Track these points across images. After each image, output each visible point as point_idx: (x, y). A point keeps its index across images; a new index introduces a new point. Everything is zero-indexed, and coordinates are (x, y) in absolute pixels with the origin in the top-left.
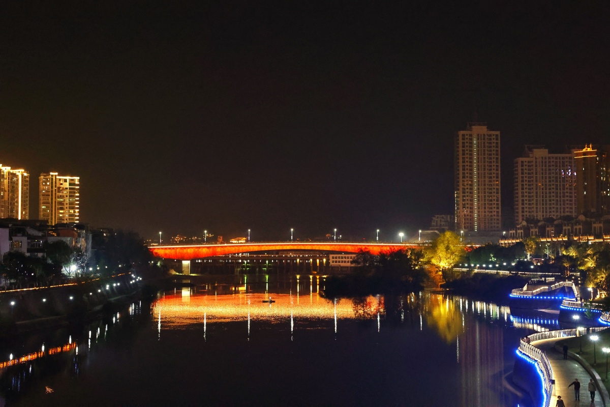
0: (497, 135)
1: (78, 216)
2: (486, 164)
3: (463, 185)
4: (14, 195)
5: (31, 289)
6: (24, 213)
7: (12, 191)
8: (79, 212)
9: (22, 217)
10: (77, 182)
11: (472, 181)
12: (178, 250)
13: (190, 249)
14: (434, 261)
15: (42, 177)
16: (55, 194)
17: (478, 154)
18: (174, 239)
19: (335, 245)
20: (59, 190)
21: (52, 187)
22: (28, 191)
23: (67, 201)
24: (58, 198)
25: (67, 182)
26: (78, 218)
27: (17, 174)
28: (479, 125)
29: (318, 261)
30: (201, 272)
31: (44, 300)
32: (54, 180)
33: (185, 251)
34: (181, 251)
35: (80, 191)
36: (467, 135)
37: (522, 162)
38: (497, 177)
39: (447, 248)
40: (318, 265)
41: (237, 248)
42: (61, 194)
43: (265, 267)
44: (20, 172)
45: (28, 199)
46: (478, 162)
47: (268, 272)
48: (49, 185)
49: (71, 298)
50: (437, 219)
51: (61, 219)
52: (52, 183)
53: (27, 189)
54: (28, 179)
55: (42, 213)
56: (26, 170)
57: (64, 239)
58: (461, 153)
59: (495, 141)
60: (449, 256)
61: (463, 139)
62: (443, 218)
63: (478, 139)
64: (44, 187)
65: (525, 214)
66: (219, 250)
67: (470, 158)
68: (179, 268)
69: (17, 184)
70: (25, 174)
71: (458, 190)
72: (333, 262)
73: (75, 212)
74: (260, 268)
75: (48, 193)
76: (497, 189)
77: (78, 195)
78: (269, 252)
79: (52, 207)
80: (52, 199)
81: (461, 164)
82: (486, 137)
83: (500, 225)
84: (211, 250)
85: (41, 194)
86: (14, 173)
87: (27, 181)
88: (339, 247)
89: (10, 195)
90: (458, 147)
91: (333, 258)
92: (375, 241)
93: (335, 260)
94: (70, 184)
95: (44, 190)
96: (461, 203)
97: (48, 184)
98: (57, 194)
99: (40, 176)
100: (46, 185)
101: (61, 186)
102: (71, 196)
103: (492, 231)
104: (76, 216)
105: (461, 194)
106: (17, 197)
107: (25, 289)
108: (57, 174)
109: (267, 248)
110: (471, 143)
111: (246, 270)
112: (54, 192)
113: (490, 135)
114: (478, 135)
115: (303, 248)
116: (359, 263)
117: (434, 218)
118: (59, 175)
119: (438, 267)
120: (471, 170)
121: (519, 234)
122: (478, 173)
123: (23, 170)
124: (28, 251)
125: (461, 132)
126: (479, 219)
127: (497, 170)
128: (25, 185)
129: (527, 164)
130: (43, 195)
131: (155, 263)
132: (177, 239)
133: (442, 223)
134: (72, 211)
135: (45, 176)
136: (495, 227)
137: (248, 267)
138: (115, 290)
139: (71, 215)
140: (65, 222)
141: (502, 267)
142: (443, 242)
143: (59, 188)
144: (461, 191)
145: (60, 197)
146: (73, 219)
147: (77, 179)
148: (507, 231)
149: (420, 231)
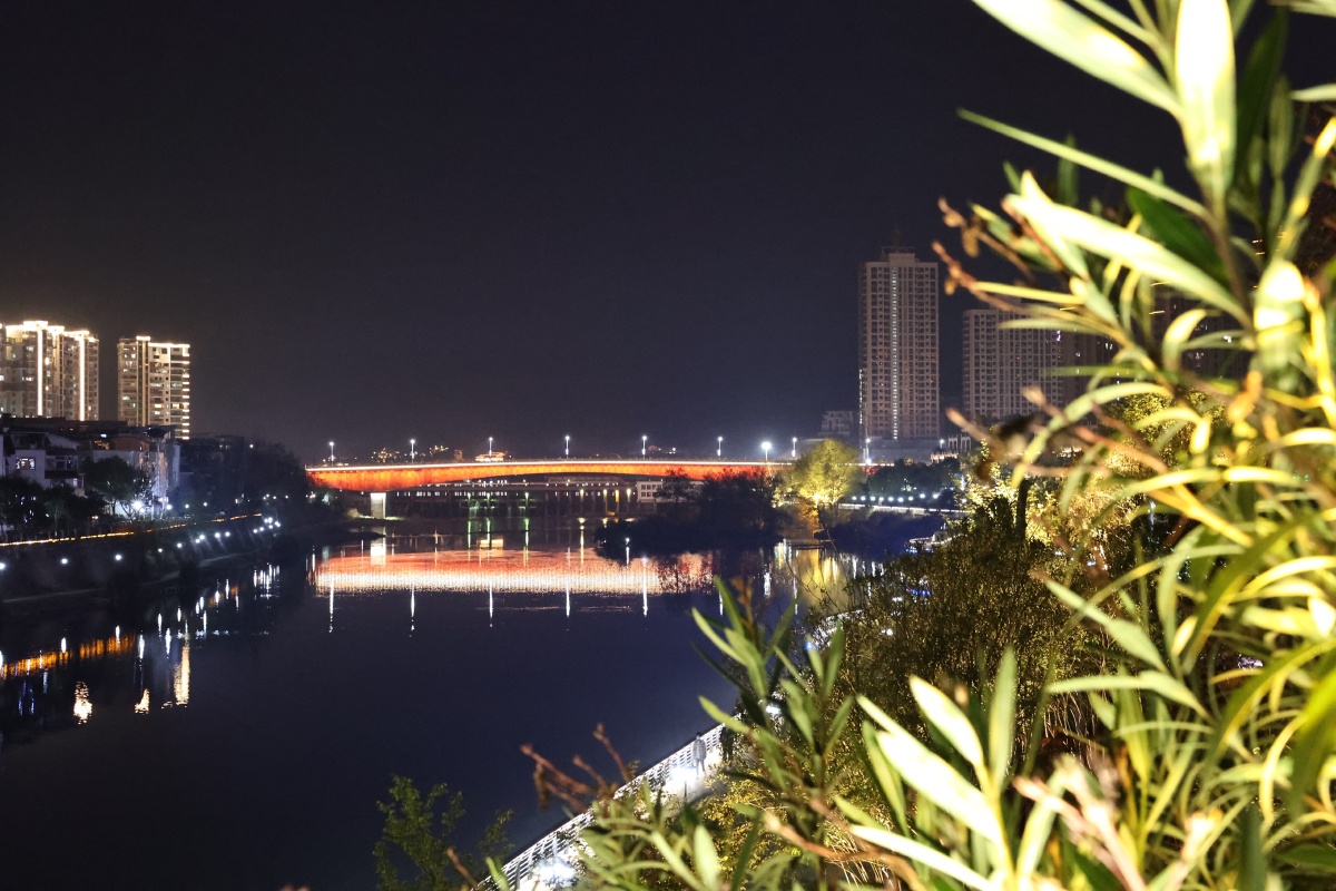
0: (933, 270)
1: (189, 414)
2: (914, 320)
3: (874, 358)
4: (71, 377)
5: (42, 542)
6: (90, 408)
7: (66, 369)
8: (189, 407)
9: (86, 415)
10: (185, 354)
11: (889, 351)
12: (363, 475)
13: (384, 473)
14: (803, 492)
15: (122, 344)
16: (147, 374)
17: (900, 303)
18: (377, 455)
19: (644, 465)
20: (153, 367)
21: (140, 363)
22: (97, 369)
23: (168, 387)
24: (152, 381)
25: (167, 353)
26: (188, 417)
27: (76, 339)
28: (902, 251)
29: (617, 493)
30: (409, 514)
31: (64, 561)
32: (144, 351)
33: (375, 476)
34: (369, 476)
35: (191, 369)
36: (880, 269)
37: (976, 317)
38: (933, 344)
39: (827, 469)
40: (617, 500)
41: (468, 471)
42: (157, 375)
43: (523, 504)
44: (82, 336)
45: (97, 384)
46: (900, 317)
47: (529, 513)
48: (135, 359)
49: (118, 557)
50: (832, 419)
51: (157, 418)
52: (140, 355)
53: (95, 366)
54: (96, 348)
55: (122, 409)
56: (93, 332)
57: (121, 454)
58: (869, 301)
59: (930, 280)
60: (830, 482)
61: (874, 276)
62: (840, 415)
63: (900, 276)
64: (127, 363)
65: (981, 409)
66: (436, 474)
67: (886, 311)
68: (366, 507)
69: (77, 357)
70: (92, 340)
71: (865, 366)
72: (643, 494)
73: (181, 407)
74: (515, 506)
75: (132, 374)
76: (933, 365)
77: (186, 376)
78: (530, 477)
79: (141, 398)
80: (140, 384)
81: (869, 321)
82: (914, 273)
83: (937, 428)
84: (422, 473)
85: (120, 375)
86: (71, 336)
87: (95, 352)
88: (650, 468)
89: (64, 376)
90: (865, 291)
91: (643, 487)
92: (715, 457)
93: (646, 491)
94: (173, 357)
95: (126, 367)
96: (869, 389)
97: (133, 356)
98: (150, 375)
99: (118, 342)
100: (130, 358)
101: (157, 360)
102: (173, 379)
103: (923, 438)
104: (184, 414)
105: (870, 375)
106: (78, 381)
107: (30, 542)
108: (148, 338)
109: (522, 471)
110: (888, 284)
111: (489, 510)
112: (144, 371)
113: (922, 270)
114: (900, 269)
115: (586, 470)
116: (669, 496)
117: (825, 417)
118: (151, 341)
119: (810, 502)
120: (888, 331)
121: (964, 443)
122: (900, 337)
123: (87, 332)
124: (48, 474)
125: (870, 265)
126: (900, 418)
127: (933, 331)
128: (91, 359)
129: (985, 319)
130: (125, 377)
131: (320, 497)
132: (383, 455)
133: (840, 425)
134: (176, 405)
135: (127, 343)
136: (928, 432)
137: (492, 504)
138: (222, 545)
139: (175, 413)
140: (166, 423)
141: (917, 503)
142: (819, 458)
143: (153, 364)
144: (870, 368)
145: (156, 380)
146: (178, 420)
147: (185, 348)
148: (946, 438)
149: (795, 440)
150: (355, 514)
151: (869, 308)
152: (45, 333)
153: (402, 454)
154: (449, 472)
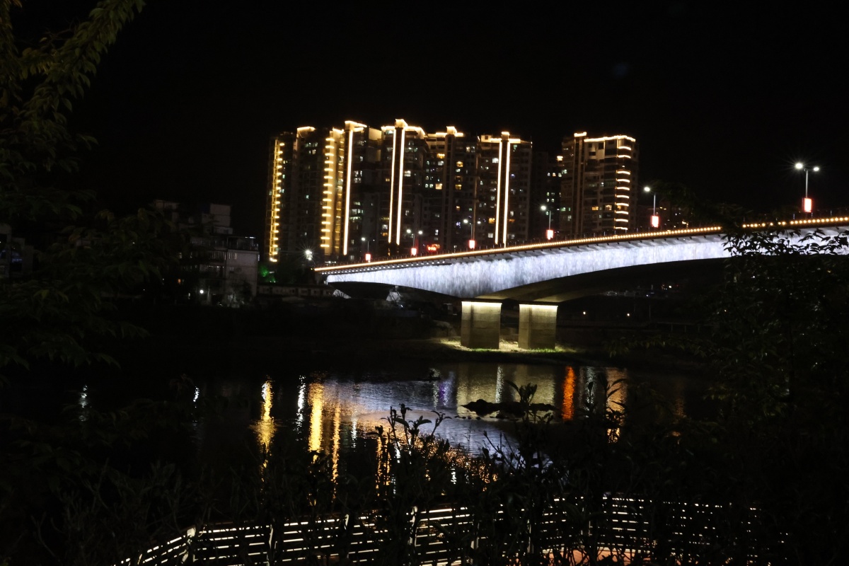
16: (582, 174)
20: (589, 165)
25: (602, 147)
32: (580, 148)
42: (591, 173)
52: (577, 152)
94: (607, 153)
98: (585, 174)
101: (592, 157)
108: (585, 134)
112: (579, 171)
143: (588, 162)
145: (591, 179)
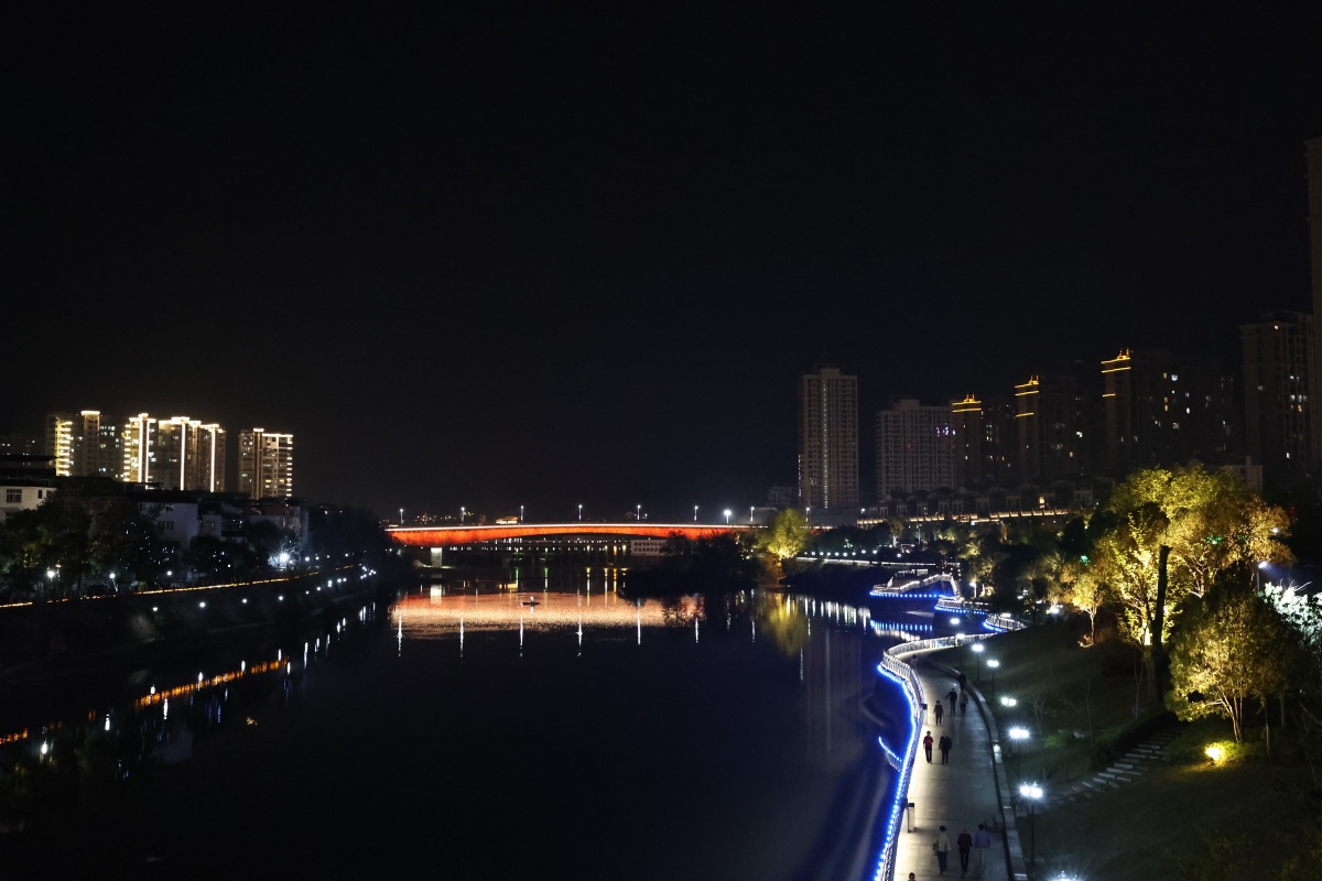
0: (853, 381)
1: (291, 487)
2: (840, 419)
3: (810, 447)
4: (205, 459)
5: (227, 585)
6: (218, 483)
7: (202, 453)
8: (292, 482)
9: (215, 488)
10: (290, 442)
11: (821, 441)
12: (425, 534)
13: (442, 532)
14: (771, 549)
15: (243, 435)
16: (261, 457)
18: (420, 519)
19: (639, 527)
20: (266, 452)
21: (256, 448)
22: (224, 453)
23: (276, 467)
24: (264, 463)
25: (275, 440)
26: (290, 490)
27: (209, 430)
28: (830, 367)
29: (615, 548)
31: (245, 601)
33: (435, 534)
34: (430, 535)
35: (293, 453)
36: (814, 380)
37: (886, 417)
38: (854, 437)
39: (789, 531)
40: (615, 554)
43: (544, 557)
44: (213, 428)
45: (224, 464)
46: (829, 416)
47: (547, 564)
48: (252, 446)
49: (281, 598)
50: (776, 492)
51: (268, 491)
52: (256, 442)
53: (223, 451)
54: (223, 437)
55: (242, 484)
56: (221, 425)
57: (271, 518)
58: (806, 404)
59: (851, 389)
60: (790, 541)
61: (809, 386)
62: (782, 490)
63: (829, 386)
64: (246, 448)
65: (890, 485)
66: (480, 534)
67: (818, 411)
68: (427, 558)
69: (210, 444)
70: (221, 431)
71: (803, 453)
72: (636, 550)
73: (286, 482)
74: (537, 558)
75: (250, 457)
76: (854, 452)
77: (290, 458)
78: (548, 536)
79: (256, 475)
80: (256, 465)
82: (840, 383)
83: (857, 500)
85: (241, 458)
86: (206, 429)
87: (222, 440)
88: (643, 530)
89: (200, 459)
91: (636, 544)
92: (693, 522)
93: (638, 547)
95: (245, 452)
96: (806, 471)
97: (251, 443)
98: (263, 457)
99: (240, 434)
100: (248, 445)
102: (281, 461)
103: (847, 508)
104: (288, 487)
105: (807, 459)
106: (210, 462)
107: (219, 586)
108: (262, 430)
109: (546, 532)
110: (820, 391)
111: (518, 561)
112: (259, 455)
113: (845, 381)
114: (829, 380)
115: (595, 531)
116: (671, 551)
117: (770, 491)
118: (265, 432)
119: (777, 556)
120: (820, 427)
121: (882, 512)
122: (829, 432)
123: (216, 425)
124: (224, 534)
125: (807, 377)
126: (830, 492)
127: (854, 427)
128: (220, 445)
129: (892, 419)
130: (244, 459)
131: (395, 552)
132: (424, 518)
133: (782, 498)
134: (282, 481)
135: (246, 433)
136: (850, 502)
137: (520, 556)
138: (340, 588)
139: (281, 486)
140: (273, 495)
141: (860, 556)
142: (783, 523)
143: (265, 449)
144: (806, 455)
145: (267, 461)
146: (283, 492)
147: (289, 437)
148: (866, 508)
149: (753, 508)
150: (420, 564)
151: (806, 409)
152: (187, 425)
153: (438, 518)
154: (490, 532)
